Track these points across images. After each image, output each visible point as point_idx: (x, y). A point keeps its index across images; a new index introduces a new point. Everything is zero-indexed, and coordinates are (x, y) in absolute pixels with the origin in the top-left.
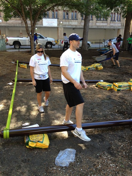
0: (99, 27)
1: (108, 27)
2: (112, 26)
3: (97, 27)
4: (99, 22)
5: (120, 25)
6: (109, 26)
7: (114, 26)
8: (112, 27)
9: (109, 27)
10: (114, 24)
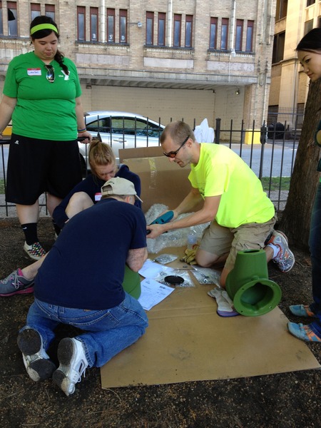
0: (156, 75)
1: (198, 77)
2: (216, 73)
3: (148, 74)
4: (156, 55)
5: (249, 68)
6: (203, 71)
7: (226, 72)
8: (216, 78)
9: (203, 77)
10: (223, 65)
